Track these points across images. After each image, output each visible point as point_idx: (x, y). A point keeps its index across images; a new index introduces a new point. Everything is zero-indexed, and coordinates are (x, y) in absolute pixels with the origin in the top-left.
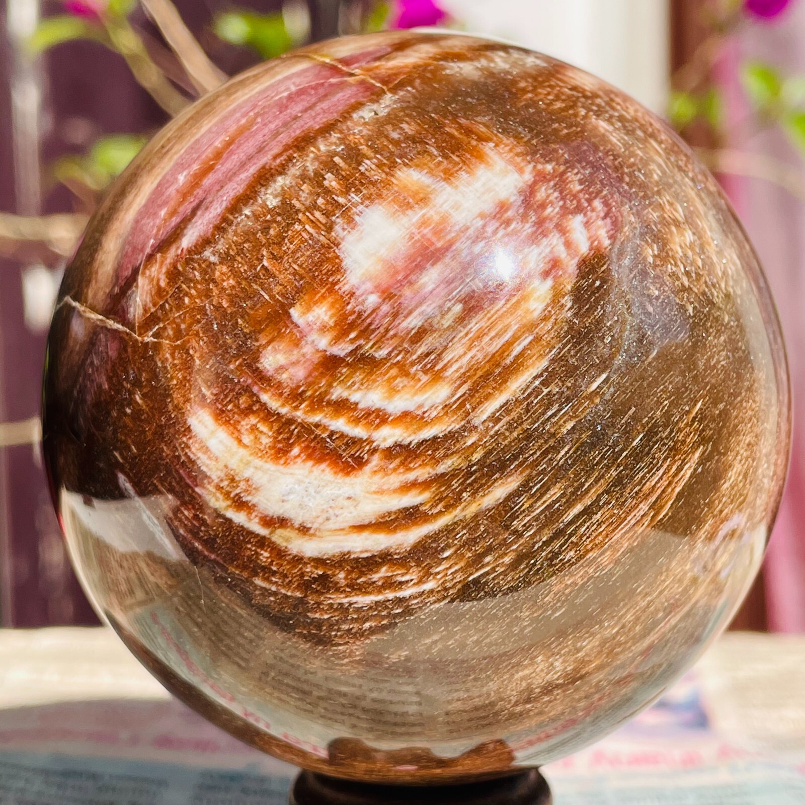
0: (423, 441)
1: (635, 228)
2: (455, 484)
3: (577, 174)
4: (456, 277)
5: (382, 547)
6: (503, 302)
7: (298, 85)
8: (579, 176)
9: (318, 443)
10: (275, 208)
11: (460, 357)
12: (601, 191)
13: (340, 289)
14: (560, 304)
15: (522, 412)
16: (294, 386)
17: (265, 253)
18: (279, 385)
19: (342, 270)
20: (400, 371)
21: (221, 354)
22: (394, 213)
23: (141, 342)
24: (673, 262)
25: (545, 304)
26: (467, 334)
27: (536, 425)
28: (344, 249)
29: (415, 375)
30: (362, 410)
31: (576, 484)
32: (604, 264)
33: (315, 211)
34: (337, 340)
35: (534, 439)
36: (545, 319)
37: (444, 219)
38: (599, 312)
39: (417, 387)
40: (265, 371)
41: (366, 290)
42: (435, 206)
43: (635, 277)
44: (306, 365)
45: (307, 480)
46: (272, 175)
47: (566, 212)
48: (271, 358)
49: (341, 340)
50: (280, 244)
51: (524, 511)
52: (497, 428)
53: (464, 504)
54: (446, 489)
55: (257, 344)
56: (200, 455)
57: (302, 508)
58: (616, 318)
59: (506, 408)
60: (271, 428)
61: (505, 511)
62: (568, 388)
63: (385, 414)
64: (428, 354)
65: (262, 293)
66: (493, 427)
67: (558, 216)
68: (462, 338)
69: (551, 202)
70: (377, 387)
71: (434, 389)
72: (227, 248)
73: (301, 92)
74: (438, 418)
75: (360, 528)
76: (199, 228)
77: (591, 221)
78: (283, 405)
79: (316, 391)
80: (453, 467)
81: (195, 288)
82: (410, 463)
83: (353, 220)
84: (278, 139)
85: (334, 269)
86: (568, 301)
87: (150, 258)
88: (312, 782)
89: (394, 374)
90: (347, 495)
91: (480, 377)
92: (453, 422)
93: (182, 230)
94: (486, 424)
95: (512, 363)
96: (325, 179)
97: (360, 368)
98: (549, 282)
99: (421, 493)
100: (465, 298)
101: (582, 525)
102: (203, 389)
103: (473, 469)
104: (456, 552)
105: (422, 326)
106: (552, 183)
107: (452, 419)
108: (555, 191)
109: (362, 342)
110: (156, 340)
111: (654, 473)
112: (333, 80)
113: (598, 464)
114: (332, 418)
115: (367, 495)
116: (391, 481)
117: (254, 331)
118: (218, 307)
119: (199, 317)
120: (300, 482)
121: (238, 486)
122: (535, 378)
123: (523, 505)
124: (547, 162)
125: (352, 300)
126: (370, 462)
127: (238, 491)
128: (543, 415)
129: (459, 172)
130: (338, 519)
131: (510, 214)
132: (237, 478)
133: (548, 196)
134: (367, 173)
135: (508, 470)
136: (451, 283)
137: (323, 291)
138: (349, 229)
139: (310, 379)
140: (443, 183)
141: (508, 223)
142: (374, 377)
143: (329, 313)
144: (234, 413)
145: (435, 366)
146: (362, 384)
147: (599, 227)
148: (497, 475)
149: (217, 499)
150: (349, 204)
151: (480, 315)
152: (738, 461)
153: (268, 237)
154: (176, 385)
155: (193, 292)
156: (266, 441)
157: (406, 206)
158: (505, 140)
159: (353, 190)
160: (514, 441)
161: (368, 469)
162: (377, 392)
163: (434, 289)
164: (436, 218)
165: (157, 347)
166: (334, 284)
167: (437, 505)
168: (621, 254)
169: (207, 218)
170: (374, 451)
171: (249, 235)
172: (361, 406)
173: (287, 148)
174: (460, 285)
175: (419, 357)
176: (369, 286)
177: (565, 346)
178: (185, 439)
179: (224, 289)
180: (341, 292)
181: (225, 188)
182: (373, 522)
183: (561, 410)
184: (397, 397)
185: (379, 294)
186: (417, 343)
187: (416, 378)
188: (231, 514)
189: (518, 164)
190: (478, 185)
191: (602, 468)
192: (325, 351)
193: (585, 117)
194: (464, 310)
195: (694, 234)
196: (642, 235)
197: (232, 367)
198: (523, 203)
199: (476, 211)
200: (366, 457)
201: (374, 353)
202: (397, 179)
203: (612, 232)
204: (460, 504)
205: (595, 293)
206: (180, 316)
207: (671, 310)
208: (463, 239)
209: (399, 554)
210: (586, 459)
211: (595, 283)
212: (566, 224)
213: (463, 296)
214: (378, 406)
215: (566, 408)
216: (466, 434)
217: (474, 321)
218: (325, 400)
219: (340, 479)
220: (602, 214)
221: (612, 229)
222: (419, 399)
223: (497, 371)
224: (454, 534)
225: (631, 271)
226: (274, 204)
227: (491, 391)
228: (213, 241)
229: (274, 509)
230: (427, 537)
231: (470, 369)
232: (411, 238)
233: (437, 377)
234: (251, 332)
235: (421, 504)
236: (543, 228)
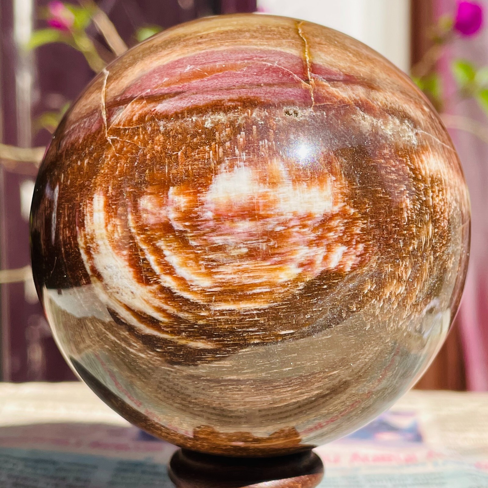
0: (181, 297)
1: (371, 270)
2: (182, 326)
3: (364, 224)
4: (256, 235)
5: (133, 324)
6: (269, 263)
7: (280, 65)
8: (365, 226)
9: (136, 258)
10: (207, 128)
11: (227, 274)
12: (369, 241)
13: (199, 197)
14: (296, 284)
15: (237, 320)
16: (145, 223)
17: (183, 148)
18: (140, 217)
19: (207, 189)
20: (195, 258)
21: (128, 179)
22: (255, 180)
23: (106, 138)
24: (378, 299)
25: (289, 279)
26: (239, 266)
27: (240, 330)
28: (217, 178)
29: (200, 265)
30: (165, 261)
31: (240, 367)
32: (337, 279)
33: (221, 147)
34: (179, 219)
35: (234, 335)
36: (283, 286)
37: (275, 201)
38: (314, 301)
39: (197, 271)
40: (139, 205)
41: (210, 208)
42: (276, 191)
43: (349, 295)
44: (157, 219)
45: (120, 269)
46: (220, 109)
47: (340, 240)
48: (146, 202)
49: (180, 222)
50: (193, 149)
51: (207, 360)
52: (220, 317)
53: (180, 337)
54: (177, 325)
55: (145, 190)
56: (88, 214)
57: (110, 278)
58: (321, 309)
59: (231, 312)
60: (122, 233)
61: (198, 354)
62: (269, 325)
63: (174, 271)
64: (213, 261)
65: (166, 167)
66: (218, 316)
67: (334, 240)
68: (235, 266)
69: (336, 231)
70: (180, 256)
71: (204, 278)
72: (171, 129)
73: (276, 70)
74: (195, 293)
75: (128, 308)
76: (170, 105)
77: (349, 254)
78: (134, 228)
79: (152, 235)
80: (187, 318)
81: (144, 135)
82: (169, 301)
83: (234, 167)
84: (240, 90)
85: (204, 184)
86: (301, 285)
87: (142, 98)
89: (191, 257)
90: (132, 291)
91: (229, 290)
92: (201, 299)
93: (164, 99)
94: (217, 312)
95: (250, 295)
96: (240, 134)
97: (179, 242)
98: (300, 270)
99: (164, 317)
100: (251, 248)
101: (231, 385)
102: (110, 187)
103: (195, 326)
104: (163, 352)
105: (222, 246)
106: (346, 221)
107: (202, 298)
108: (343, 226)
109: (189, 230)
110: (111, 143)
111: (286, 387)
112: (296, 77)
113: (258, 366)
114: (150, 253)
115: (141, 298)
116: (155, 302)
117: (149, 182)
118: (145, 155)
119: (134, 151)
120: (117, 267)
121: (92, 244)
122: (256, 309)
123: (208, 358)
124: (354, 207)
125: (200, 207)
126: (152, 286)
127: (91, 245)
128: (247, 328)
129: (304, 182)
130: (122, 297)
131: (309, 222)
132: (94, 240)
133: (337, 227)
134: (261, 148)
135: (212, 339)
136: (251, 236)
137: (192, 191)
138: (228, 170)
139: (154, 227)
140: (291, 182)
141: (304, 226)
142: (181, 251)
143: (186, 204)
144: (113, 211)
145: (212, 269)
146: (174, 249)
147: (351, 259)
148: (205, 337)
149: (81, 240)
150: (238, 157)
151: (252, 262)
152: (341, 405)
153: (191, 141)
154: (102, 173)
155: (141, 136)
156: (116, 236)
157: (263, 180)
158: (343, 181)
159: (247, 151)
160: (224, 329)
161: (149, 287)
162: (177, 258)
163: (240, 233)
164: (272, 198)
165: (109, 146)
166: (199, 192)
167: (168, 328)
168: (351, 279)
169: (177, 104)
170: (157, 283)
171: (185, 131)
172: (166, 259)
173: (240, 100)
174: (255, 240)
175: (208, 259)
176: (213, 207)
177: (283, 305)
178: (88, 201)
179: (153, 148)
180: (198, 199)
181: (197, 95)
182: (136, 311)
183: (258, 332)
184: (185, 268)
185: (214, 214)
186: (213, 251)
187: (200, 267)
188: (82, 251)
189: (337, 198)
190: (307, 196)
191: (259, 369)
192: (170, 220)
193: (402, 192)
194: (247, 253)
195: (406, 289)
196: (372, 276)
197: (128, 189)
198: (321, 221)
199: (294, 209)
200: (152, 282)
201: (190, 240)
202: (271, 162)
203: (356, 266)
204: (179, 336)
205: (320, 291)
206: (128, 142)
207: (356, 321)
208: (275, 219)
209: (138, 333)
210: (254, 360)
211: (324, 286)
212: (334, 247)
213: (252, 247)
214: (173, 265)
215: (261, 333)
216: (203, 309)
217: (247, 262)
218: (153, 242)
219: (134, 281)
220: (358, 253)
221: (357, 264)
222: (194, 277)
223: (240, 293)
224: (167, 345)
225: (349, 291)
226: (208, 126)
227: (230, 300)
228: (169, 119)
229: (100, 268)
230: (154, 336)
231: (228, 283)
232: (251, 199)
233: (210, 274)
234: (147, 181)
235: (161, 322)
236: (320, 241)
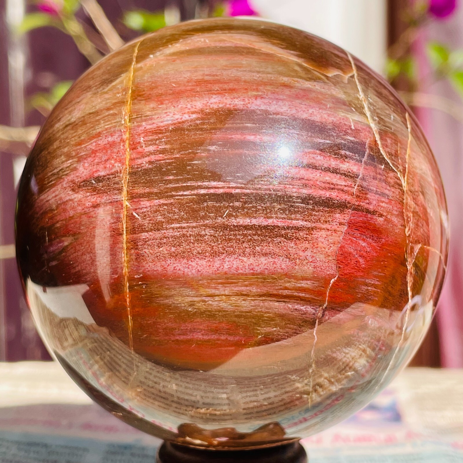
88: (169, 448)
